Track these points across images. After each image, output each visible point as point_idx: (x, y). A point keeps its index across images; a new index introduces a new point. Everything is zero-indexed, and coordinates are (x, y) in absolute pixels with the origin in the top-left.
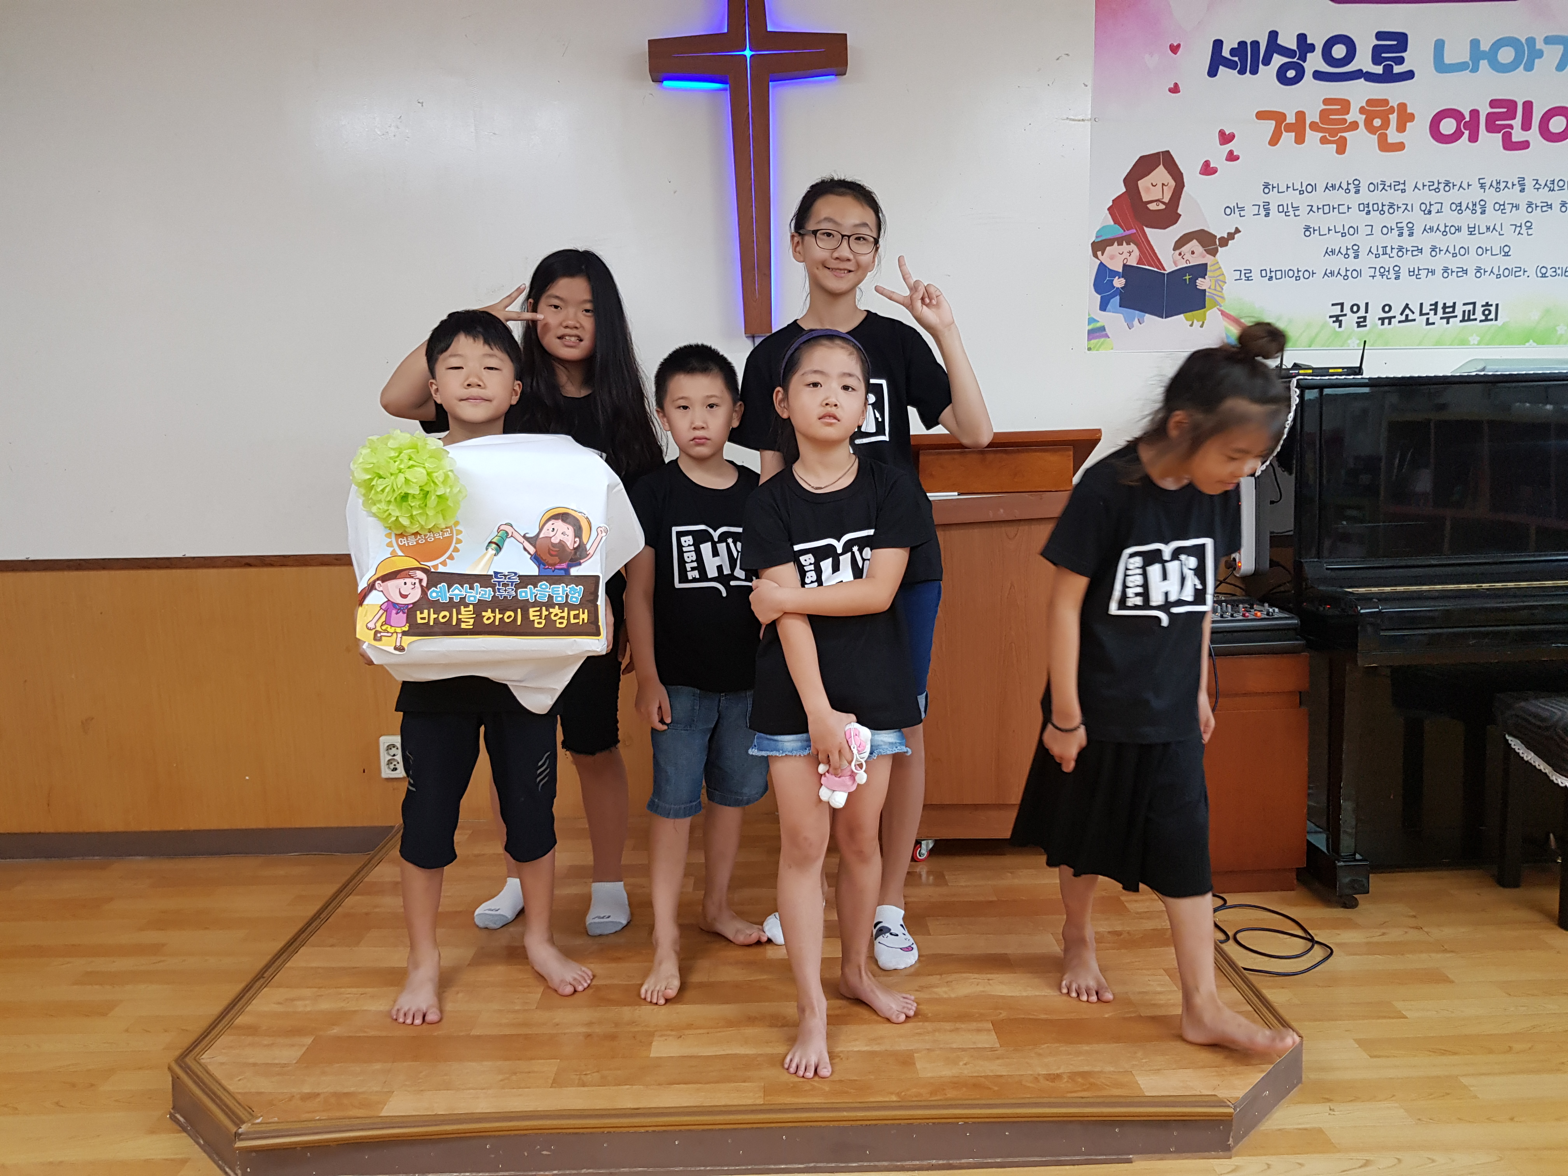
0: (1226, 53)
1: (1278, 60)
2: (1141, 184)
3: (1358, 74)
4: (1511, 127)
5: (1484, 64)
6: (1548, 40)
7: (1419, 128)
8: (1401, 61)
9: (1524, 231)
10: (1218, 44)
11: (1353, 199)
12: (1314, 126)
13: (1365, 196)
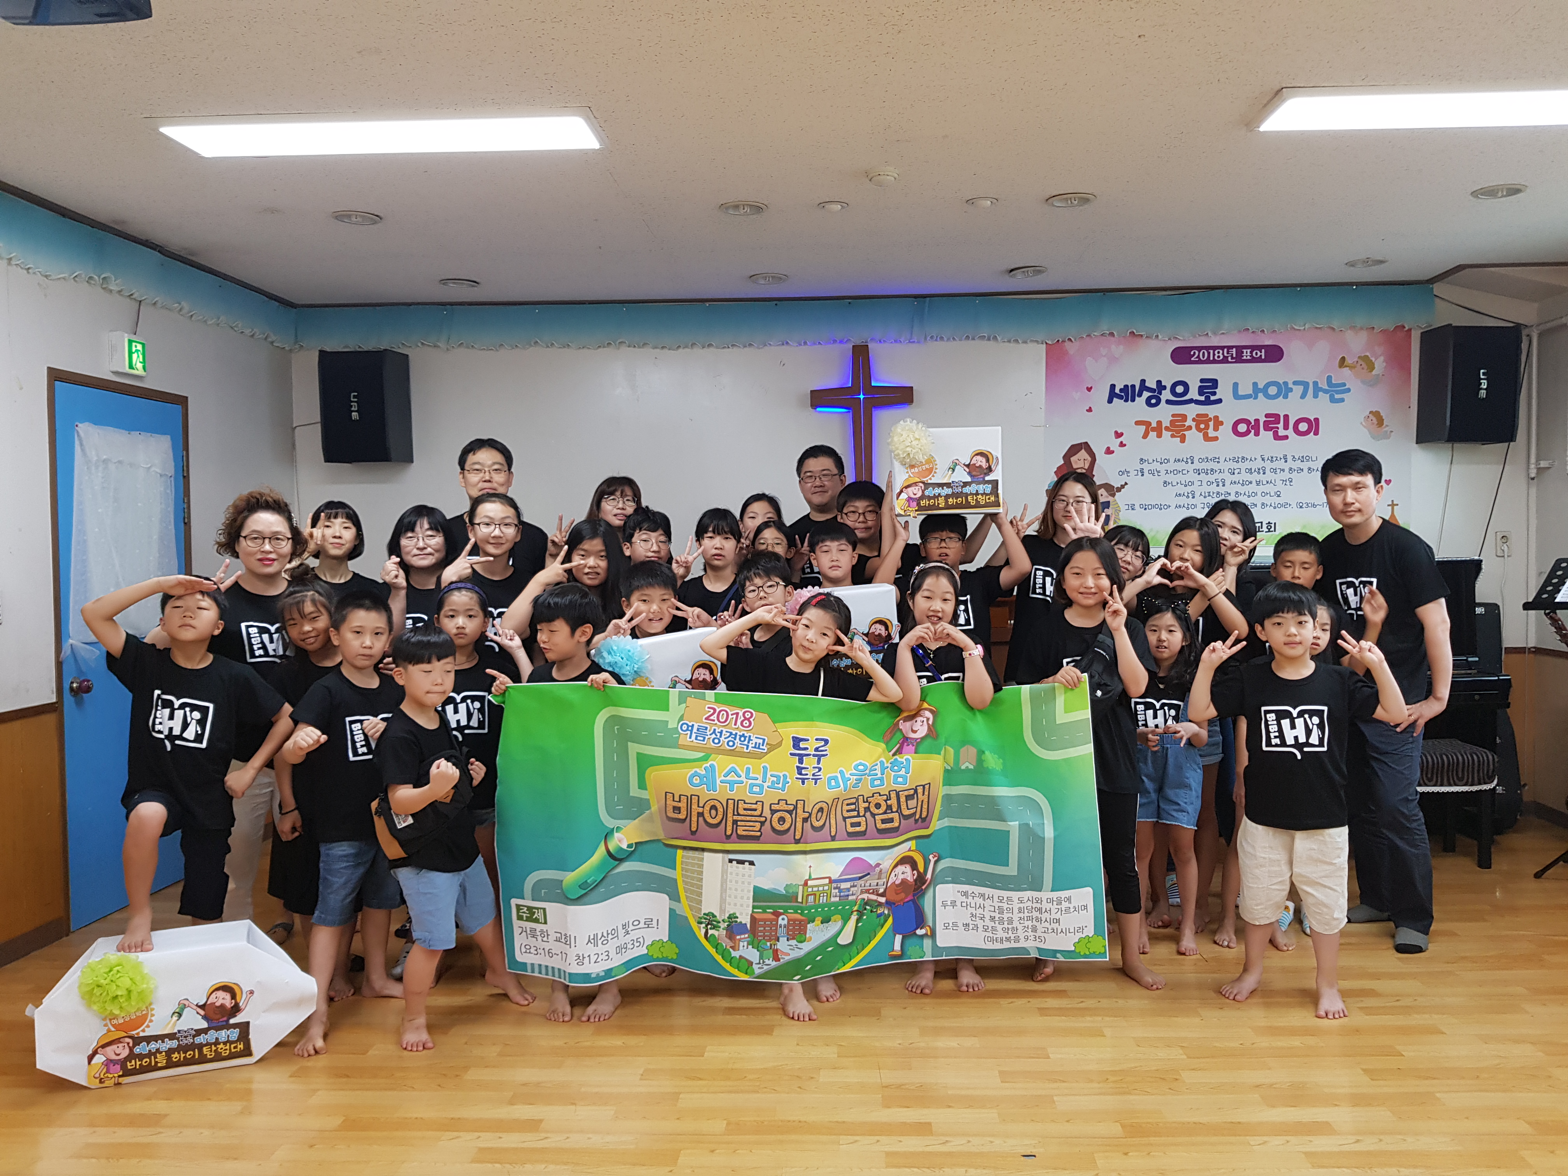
0: (1117, 391)
1: (1146, 394)
2: (1073, 459)
3: (1191, 401)
4: (1278, 428)
5: (1260, 395)
6: (1295, 383)
7: (1226, 430)
8: (1214, 394)
9: (1288, 483)
10: (1113, 387)
11: (1190, 467)
12: (1167, 429)
13: (1197, 465)
